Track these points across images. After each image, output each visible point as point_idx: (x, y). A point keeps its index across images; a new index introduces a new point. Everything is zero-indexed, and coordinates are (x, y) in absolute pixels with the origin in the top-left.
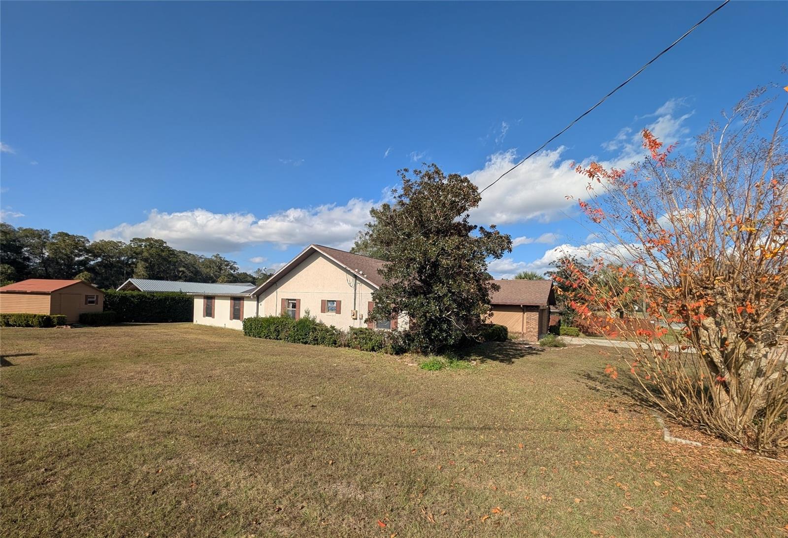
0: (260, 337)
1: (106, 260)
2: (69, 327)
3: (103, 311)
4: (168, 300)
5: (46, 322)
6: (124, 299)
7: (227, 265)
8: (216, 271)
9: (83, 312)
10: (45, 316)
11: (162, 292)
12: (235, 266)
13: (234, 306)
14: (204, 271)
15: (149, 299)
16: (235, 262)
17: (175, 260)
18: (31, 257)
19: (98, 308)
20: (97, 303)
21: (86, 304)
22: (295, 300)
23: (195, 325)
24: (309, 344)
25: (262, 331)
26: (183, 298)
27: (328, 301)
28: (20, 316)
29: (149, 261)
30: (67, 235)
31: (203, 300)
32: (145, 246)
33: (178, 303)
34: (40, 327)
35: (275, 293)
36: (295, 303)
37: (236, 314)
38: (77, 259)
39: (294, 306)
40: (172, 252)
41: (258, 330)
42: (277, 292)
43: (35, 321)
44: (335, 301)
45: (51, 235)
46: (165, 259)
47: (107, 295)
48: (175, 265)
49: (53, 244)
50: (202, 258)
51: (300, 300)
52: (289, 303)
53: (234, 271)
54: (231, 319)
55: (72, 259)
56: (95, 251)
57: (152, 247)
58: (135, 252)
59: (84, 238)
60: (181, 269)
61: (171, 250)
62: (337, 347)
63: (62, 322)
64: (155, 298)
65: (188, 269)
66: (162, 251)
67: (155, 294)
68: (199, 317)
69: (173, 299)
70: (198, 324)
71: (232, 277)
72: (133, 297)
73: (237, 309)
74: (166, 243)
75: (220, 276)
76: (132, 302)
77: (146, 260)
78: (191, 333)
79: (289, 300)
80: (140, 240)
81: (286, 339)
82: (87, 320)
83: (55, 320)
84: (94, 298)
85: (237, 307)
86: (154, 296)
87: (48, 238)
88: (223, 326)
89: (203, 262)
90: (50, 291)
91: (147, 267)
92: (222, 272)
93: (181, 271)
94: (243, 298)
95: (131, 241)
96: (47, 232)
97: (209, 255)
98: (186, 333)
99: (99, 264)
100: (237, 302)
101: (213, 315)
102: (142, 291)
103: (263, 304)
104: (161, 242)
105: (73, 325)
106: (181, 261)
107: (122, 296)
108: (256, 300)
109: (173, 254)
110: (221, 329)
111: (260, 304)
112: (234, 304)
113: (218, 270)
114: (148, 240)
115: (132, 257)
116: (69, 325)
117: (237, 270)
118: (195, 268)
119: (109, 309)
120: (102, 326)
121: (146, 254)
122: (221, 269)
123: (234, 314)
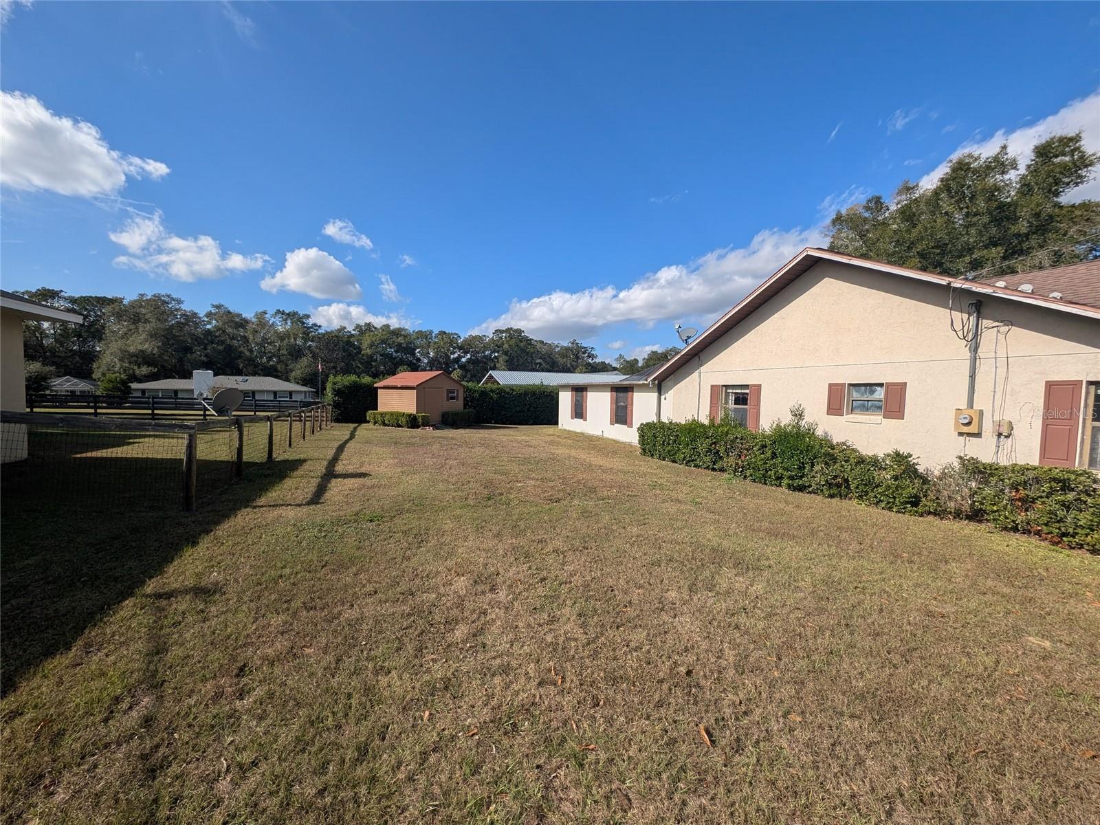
0: (674, 462)
1: (474, 356)
2: (431, 428)
3: (464, 409)
4: (528, 395)
5: (413, 422)
6: (484, 393)
7: (584, 353)
8: (573, 361)
9: (445, 409)
10: (411, 415)
11: (521, 386)
12: (593, 352)
13: (617, 402)
14: (561, 361)
15: (508, 393)
16: (592, 348)
17: (532, 350)
18: (421, 358)
19: (458, 405)
20: (457, 400)
21: (448, 400)
22: (747, 386)
23: (561, 430)
24: (814, 492)
25: (679, 450)
26: (544, 392)
27: (850, 385)
28: (392, 414)
29: (509, 354)
30: (445, 333)
31: (570, 393)
32: (505, 337)
33: (539, 399)
34: (409, 428)
35: (696, 374)
36: (747, 394)
37: (621, 415)
38: (452, 356)
39: (741, 400)
40: (528, 341)
41: (669, 448)
42: (700, 373)
43: (403, 420)
44: (881, 385)
45: (434, 335)
46: (523, 351)
47: (467, 389)
48: (532, 357)
49: (435, 343)
50: (558, 347)
51: (759, 386)
52: (727, 394)
53: (593, 360)
54: (612, 423)
55: (449, 357)
56: (465, 347)
57: (511, 338)
58: (497, 346)
59: (457, 334)
60: (538, 361)
61: (529, 340)
62: (921, 515)
63: (426, 423)
64: (514, 393)
65: (544, 360)
66: (521, 341)
67: (514, 388)
68: (565, 419)
69: (534, 394)
70: (565, 430)
71: (590, 367)
72: (492, 391)
73: (622, 406)
74: (523, 331)
75: (578, 367)
76: (491, 398)
77: (506, 353)
78: (559, 444)
79: (727, 387)
80: (502, 332)
81: (740, 471)
82: (450, 421)
83: (420, 420)
84: (454, 393)
85: (622, 404)
86: (513, 390)
87: (431, 338)
88: (599, 433)
89: (559, 351)
90: (415, 384)
91: (507, 361)
92: (580, 361)
93: (538, 364)
94: (633, 388)
95: (494, 333)
96: (431, 332)
97: (565, 343)
98: (552, 443)
99: (469, 361)
100: (621, 395)
101: (584, 416)
102: (501, 384)
103: (671, 396)
104: (519, 331)
105: (436, 427)
106: (538, 351)
107: (482, 391)
108: (656, 390)
109: (530, 344)
110: (599, 439)
111: (663, 397)
112: (617, 399)
113: (575, 360)
114: (508, 330)
115: (494, 352)
116: (432, 426)
117: (596, 358)
118: (552, 359)
119: (470, 407)
120: (461, 428)
121: (506, 346)
122: (578, 358)
123: (616, 415)
